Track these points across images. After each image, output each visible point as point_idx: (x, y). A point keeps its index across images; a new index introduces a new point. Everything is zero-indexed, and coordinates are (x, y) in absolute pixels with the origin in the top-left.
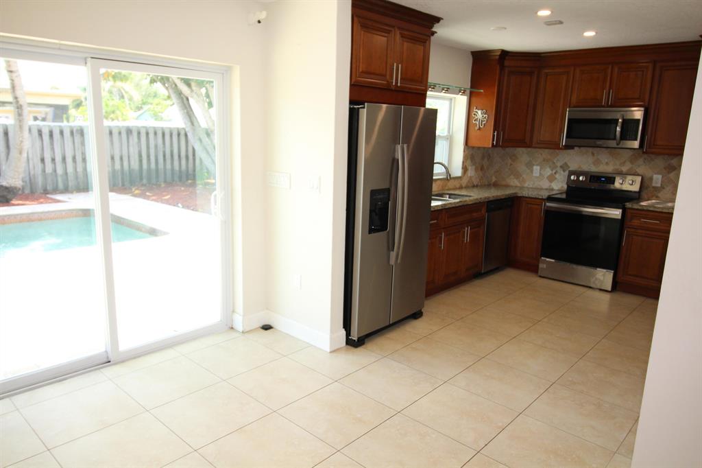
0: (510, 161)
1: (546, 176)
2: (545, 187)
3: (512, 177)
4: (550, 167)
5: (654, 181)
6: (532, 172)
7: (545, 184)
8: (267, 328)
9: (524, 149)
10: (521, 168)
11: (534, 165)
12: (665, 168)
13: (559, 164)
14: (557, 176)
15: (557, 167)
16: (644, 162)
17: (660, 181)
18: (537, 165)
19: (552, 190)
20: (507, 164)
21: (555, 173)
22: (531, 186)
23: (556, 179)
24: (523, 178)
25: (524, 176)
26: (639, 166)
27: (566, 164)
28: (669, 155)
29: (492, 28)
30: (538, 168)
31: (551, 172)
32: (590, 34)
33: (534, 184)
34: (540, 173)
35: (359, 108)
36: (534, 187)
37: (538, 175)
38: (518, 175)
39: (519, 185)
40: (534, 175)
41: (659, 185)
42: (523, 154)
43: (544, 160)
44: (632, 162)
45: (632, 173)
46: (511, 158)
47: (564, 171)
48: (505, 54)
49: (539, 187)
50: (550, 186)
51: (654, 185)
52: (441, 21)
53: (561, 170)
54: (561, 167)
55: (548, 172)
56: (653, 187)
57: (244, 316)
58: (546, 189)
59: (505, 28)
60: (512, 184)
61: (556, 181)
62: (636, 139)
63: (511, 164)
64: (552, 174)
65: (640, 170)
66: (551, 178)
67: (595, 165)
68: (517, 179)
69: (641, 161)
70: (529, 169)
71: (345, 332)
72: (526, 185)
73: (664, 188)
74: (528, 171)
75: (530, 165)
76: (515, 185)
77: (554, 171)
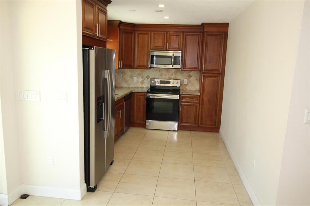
0: (122, 75)
1: (140, 82)
2: (140, 87)
3: (124, 82)
4: (141, 77)
5: (184, 81)
6: (133, 79)
7: (140, 85)
8: (24, 196)
9: (128, 69)
10: (128, 78)
11: (134, 77)
12: (188, 76)
13: (145, 76)
14: (145, 81)
15: (144, 77)
16: (180, 74)
17: (187, 81)
18: (135, 77)
19: (143, 88)
20: (120, 76)
21: (144, 80)
22: (133, 87)
23: (144, 83)
24: (129, 83)
25: (130, 82)
26: (178, 76)
27: (148, 75)
28: (189, 71)
29: (129, 10)
30: (136, 78)
31: (142, 80)
32: (167, 18)
33: (135, 85)
34: (137, 80)
35: (89, 49)
36: (135, 87)
37: (136, 81)
38: (126, 81)
39: (127, 86)
40: (134, 81)
41: (186, 83)
42: (128, 71)
43: (138, 74)
44: (175, 74)
45: (176, 79)
46: (122, 74)
47: (148, 79)
48: (121, 23)
49: (137, 87)
50: (142, 86)
51: (184, 83)
52: (111, 3)
53: (146, 78)
54: (146, 77)
55: (140, 80)
56: (184, 84)
57: (8, 194)
58: (140, 88)
59: (135, 10)
60: (124, 86)
61: (144, 84)
62: (180, 65)
63: (122, 77)
64: (142, 81)
65: (179, 78)
66: (142, 83)
67: (161, 76)
68: (126, 83)
69: (179, 74)
70: (131, 78)
71: (86, 185)
72: (131, 86)
73: (188, 84)
74: (131, 79)
75: (132, 77)
76: (125, 86)
77: (143, 79)
